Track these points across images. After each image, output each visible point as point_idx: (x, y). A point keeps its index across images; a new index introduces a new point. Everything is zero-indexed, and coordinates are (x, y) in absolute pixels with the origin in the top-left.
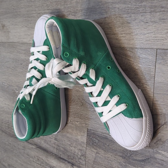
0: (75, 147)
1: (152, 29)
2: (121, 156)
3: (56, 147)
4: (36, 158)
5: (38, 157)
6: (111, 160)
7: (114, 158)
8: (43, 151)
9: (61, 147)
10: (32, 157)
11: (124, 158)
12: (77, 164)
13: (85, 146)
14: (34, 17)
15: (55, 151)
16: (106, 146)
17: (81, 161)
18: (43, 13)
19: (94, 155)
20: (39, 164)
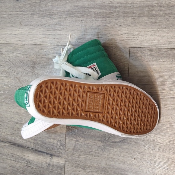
0: (53, 139)
1: (125, 31)
2: (100, 141)
3: (33, 142)
4: (11, 155)
5: (11, 154)
6: (90, 146)
7: (93, 143)
9: (39, 141)
10: (5, 155)
11: (103, 142)
12: (56, 154)
13: (64, 136)
14: (4, 18)
15: (32, 146)
16: (85, 133)
17: (60, 151)
18: (15, 14)
19: (74, 143)
20: (13, 160)
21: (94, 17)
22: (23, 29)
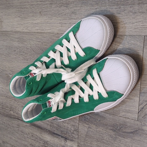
0: (68, 123)
1: (140, 19)
2: (111, 130)
3: (50, 124)
4: (31, 134)
5: (31, 133)
6: (102, 134)
7: (105, 131)
8: (37, 128)
9: (55, 124)
10: (26, 134)
11: (115, 131)
12: (70, 138)
13: (78, 122)
14: (27, 8)
15: (49, 128)
16: (97, 121)
17: (74, 135)
18: (36, 4)
19: (86, 129)
20: (33, 140)
21: (108, 5)
22: (42, 18)
